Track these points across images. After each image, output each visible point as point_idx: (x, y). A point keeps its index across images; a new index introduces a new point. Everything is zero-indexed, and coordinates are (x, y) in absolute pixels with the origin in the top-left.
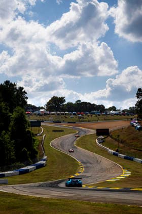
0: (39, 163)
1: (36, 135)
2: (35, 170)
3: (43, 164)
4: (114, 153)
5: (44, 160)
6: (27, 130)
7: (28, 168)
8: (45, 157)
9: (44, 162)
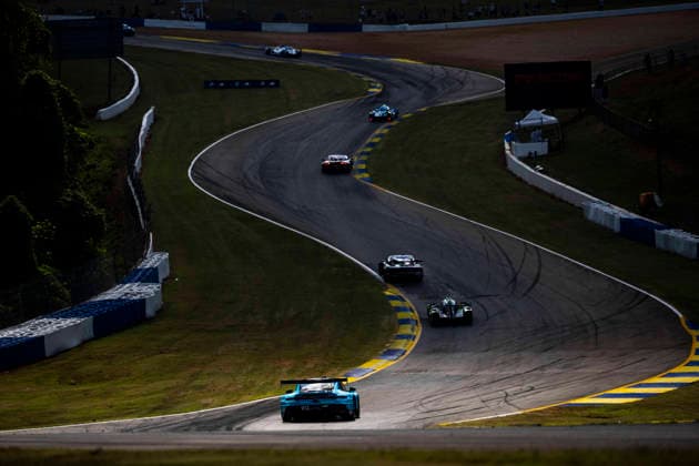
0: (114, 294)
1: (92, 112)
2: (84, 343)
3: (142, 302)
4: (624, 222)
5: (150, 276)
6: (23, 82)
7: (40, 332)
8: (154, 259)
9: (150, 290)
